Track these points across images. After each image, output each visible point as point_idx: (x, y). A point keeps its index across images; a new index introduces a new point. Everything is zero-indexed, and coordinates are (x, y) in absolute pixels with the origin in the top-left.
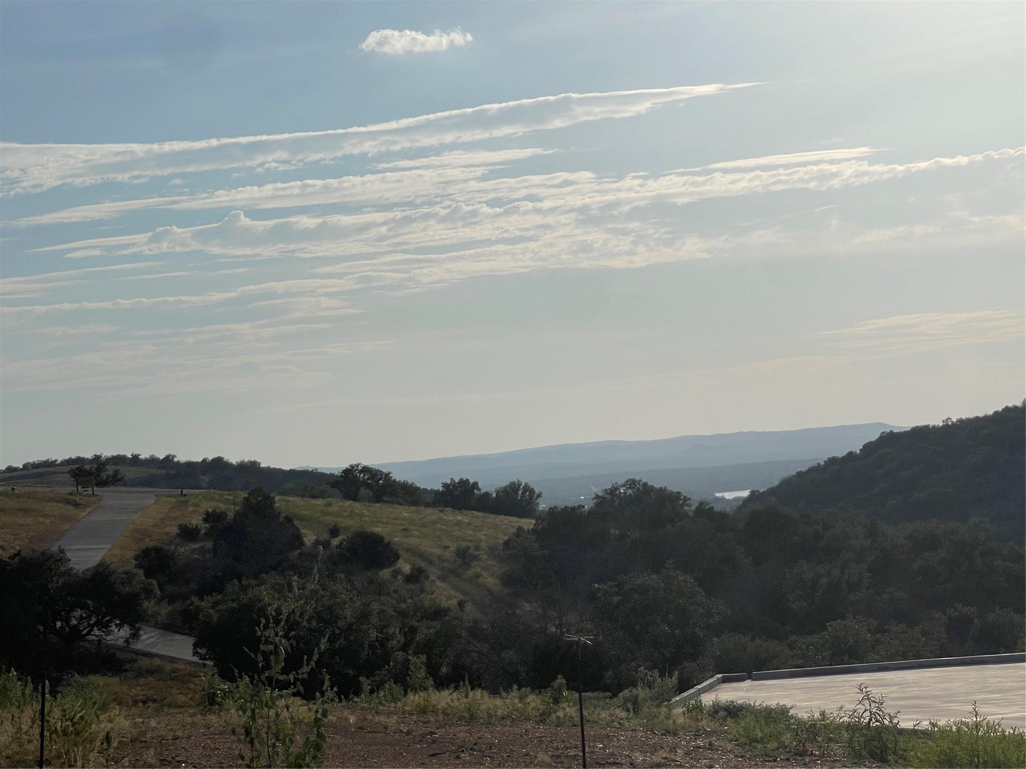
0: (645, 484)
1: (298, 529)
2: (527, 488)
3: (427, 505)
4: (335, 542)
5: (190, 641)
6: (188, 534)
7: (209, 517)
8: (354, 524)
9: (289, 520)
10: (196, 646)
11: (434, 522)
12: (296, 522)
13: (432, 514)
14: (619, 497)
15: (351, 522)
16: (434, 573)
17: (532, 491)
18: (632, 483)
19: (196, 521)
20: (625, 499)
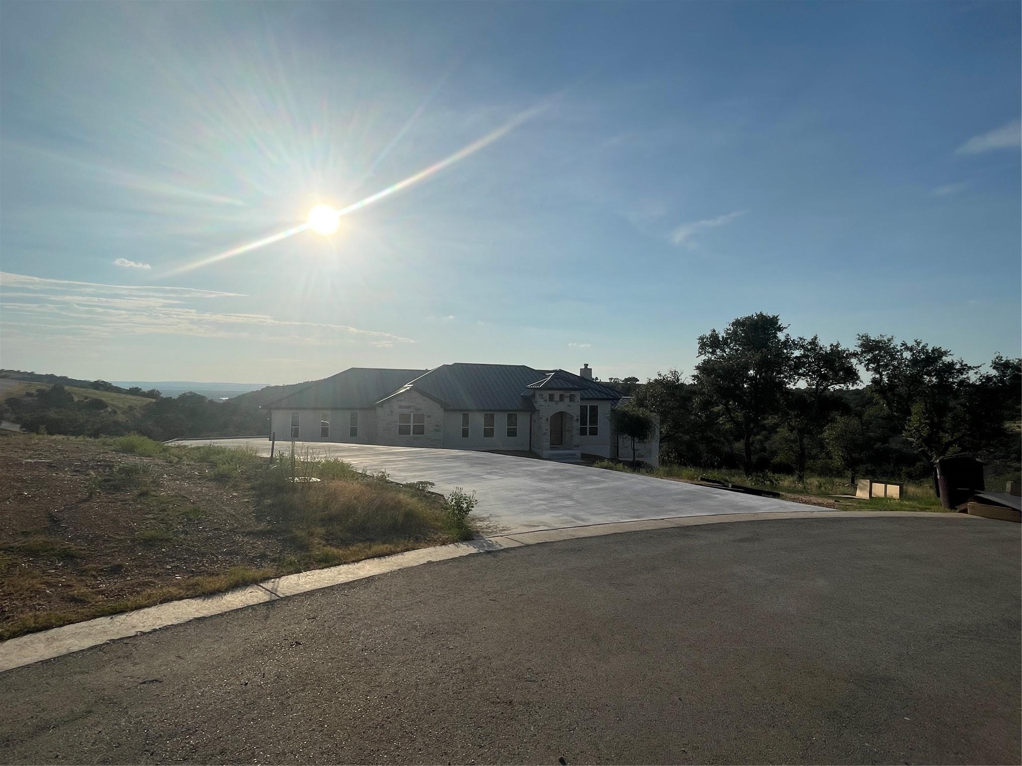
0: (195, 393)
1: (73, 397)
2: (157, 391)
3: (123, 393)
4: (86, 401)
5: (19, 426)
6: (29, 395)
7: (38, 390)
8: (95, 397)
9: (70, 394)
10: (21, 427)
11: (123, 398)
12: (72, 394)
13: (123, 396)
14: (186, 396)
15: (92, 396)
16: (119, 412)
17: (159, 392)
18: (190, 393)
19: (33, 391)
20: (190, 397)
